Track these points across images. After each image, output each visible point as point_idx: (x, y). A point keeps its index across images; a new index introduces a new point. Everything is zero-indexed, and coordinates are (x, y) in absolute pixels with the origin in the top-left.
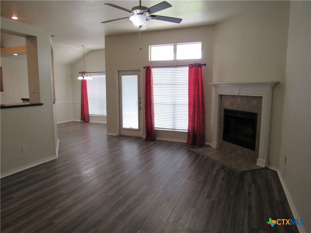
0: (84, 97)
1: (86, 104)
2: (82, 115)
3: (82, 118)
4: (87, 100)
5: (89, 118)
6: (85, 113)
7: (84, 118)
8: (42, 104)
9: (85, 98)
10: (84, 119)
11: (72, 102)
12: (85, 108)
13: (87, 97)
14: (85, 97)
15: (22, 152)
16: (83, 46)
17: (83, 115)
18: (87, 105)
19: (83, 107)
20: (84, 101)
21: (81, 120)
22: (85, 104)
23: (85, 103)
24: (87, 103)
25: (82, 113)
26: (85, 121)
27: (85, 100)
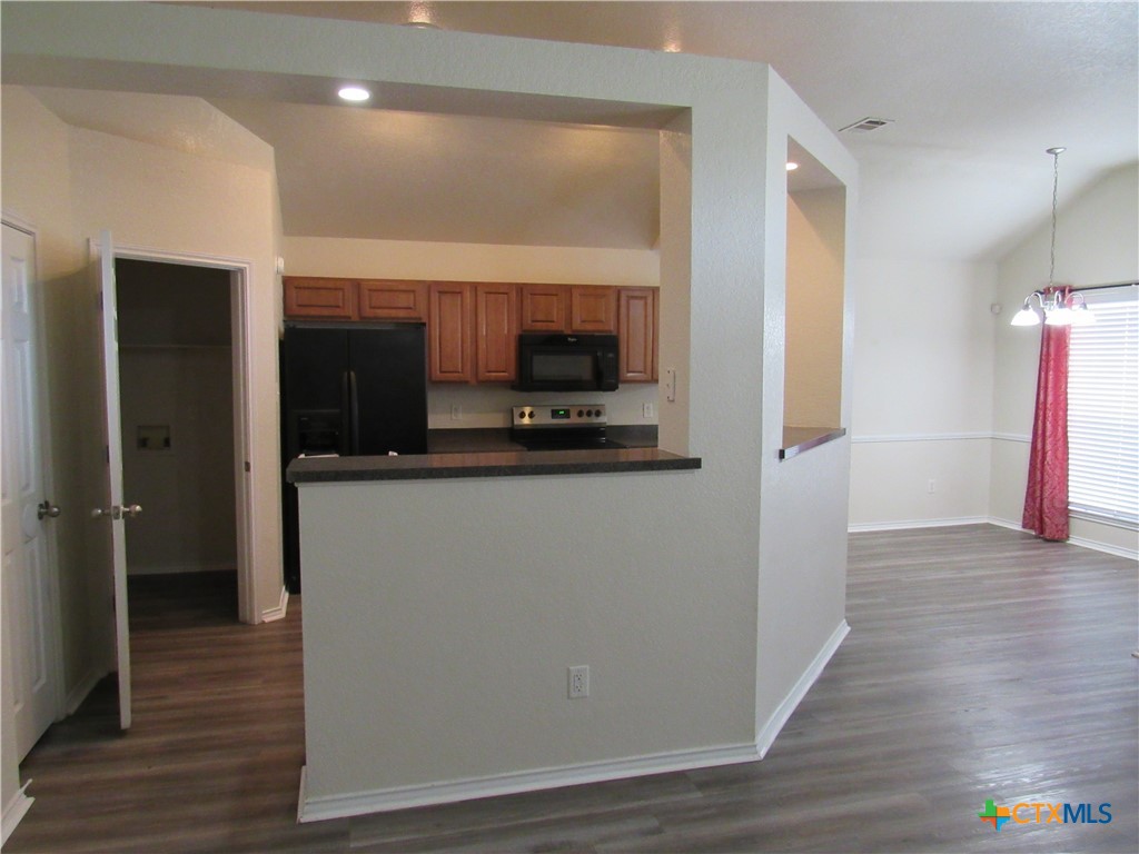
0: (1049, 414)
1: (1055, 451)
2: (1034, 500)
3: (1033, 516)
4: (1066, 427)
5: (1067, 523)
6: (1046, 494)
7: (1041, 520)
8: (695, 464)
9: (1055, 421)
10: (1037, 523)
11: (989, 433)
12: (1047, 467)
13: (1066, 415)
14: (1055, 416)
15: (569, 697)
16: (1049, 151)
17: (1038, 500)
18: (1060, 455)
19: (1039, 466)
20: (1048, 434)
21: (1024, 526)
22: (1048, 447)
23: (1048, 441)
24: (1060, 443)
25: (1034, 492)
26: (1042, 531)
27: (1055, 427)
